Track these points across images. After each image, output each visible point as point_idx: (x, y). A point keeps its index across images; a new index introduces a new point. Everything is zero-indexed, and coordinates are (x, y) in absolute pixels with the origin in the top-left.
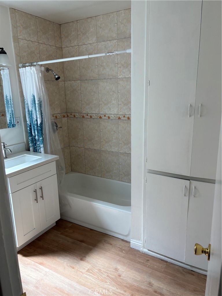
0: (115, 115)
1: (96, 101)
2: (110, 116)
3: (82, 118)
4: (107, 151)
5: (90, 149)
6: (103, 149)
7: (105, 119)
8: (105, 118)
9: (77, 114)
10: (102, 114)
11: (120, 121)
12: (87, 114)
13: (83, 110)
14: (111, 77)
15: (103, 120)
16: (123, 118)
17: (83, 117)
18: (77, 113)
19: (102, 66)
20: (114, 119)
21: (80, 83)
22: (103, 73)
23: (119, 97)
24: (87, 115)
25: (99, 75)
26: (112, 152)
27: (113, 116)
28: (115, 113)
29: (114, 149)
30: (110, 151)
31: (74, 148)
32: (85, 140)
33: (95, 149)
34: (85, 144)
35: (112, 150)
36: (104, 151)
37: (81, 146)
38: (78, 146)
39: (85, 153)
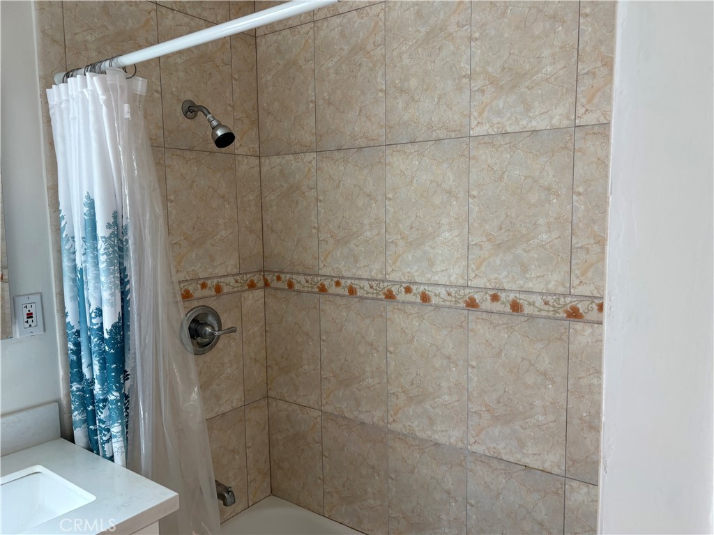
0: (452, 291)
1: (375, 232)
2: (431, 291)
3: (316, 293)
4: (415, 438)
5: (344, 418)
6: (396, 427)
7: (410, 303)
8: (410, 297)
9: (302, 278)
10: (394, 282)
11: (473, 315)
12: (335, 279)
13: (321, 265)
14: (442, 134)
15: (399, 306)
16: (487, 305)
17: (323, 289)
18: (298, 274)
19: (402, 91)
20: (448, 303)
21: (314, 163)
22: (406, 117)
23: (474, 215)
24: (338, 284)
25: (391, 128)
26: (437, 444)
27: (442, 291)
28: (452, 279)
29: (443, 431)
30: (427, 441)
31: (285, 406)
32: (325, 378)
33: (364, 423)
34: (324, 395)
35: (437, 437)
36: (399, 434)
37: (311, 403)
38: (300, 401)
39: (324, 430)
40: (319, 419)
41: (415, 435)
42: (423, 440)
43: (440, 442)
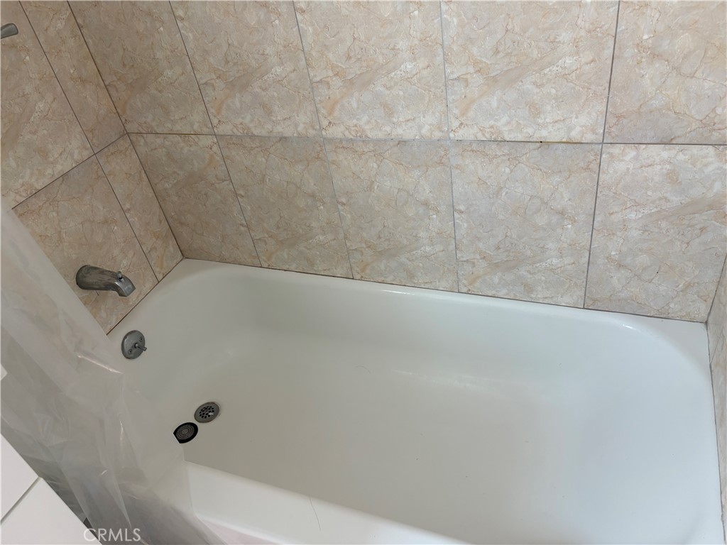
4: (366, 141)
5: (253, 137)
6: (336, 132)
26: (401, 143)
29: (408, 121)
30: (385, 140)
31: (159, 141)
32: (206, 83)
33: (285, 138)
34: (212, 111)
35: (400, 131)
36: (341, 140)
37: (196, 127)
38: (178, 128)
39: (228, 162)
40: (215, 148)
41: (367, 136)
42: (379, 141)
43: (406, 137)
